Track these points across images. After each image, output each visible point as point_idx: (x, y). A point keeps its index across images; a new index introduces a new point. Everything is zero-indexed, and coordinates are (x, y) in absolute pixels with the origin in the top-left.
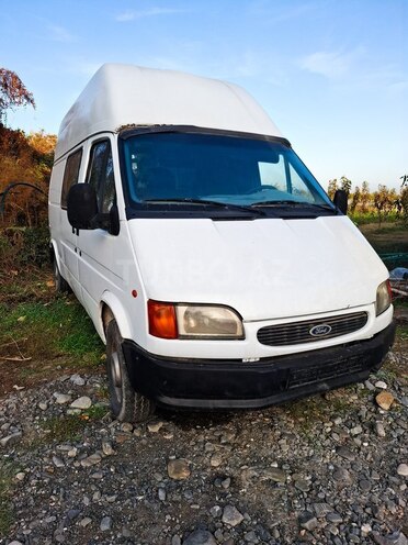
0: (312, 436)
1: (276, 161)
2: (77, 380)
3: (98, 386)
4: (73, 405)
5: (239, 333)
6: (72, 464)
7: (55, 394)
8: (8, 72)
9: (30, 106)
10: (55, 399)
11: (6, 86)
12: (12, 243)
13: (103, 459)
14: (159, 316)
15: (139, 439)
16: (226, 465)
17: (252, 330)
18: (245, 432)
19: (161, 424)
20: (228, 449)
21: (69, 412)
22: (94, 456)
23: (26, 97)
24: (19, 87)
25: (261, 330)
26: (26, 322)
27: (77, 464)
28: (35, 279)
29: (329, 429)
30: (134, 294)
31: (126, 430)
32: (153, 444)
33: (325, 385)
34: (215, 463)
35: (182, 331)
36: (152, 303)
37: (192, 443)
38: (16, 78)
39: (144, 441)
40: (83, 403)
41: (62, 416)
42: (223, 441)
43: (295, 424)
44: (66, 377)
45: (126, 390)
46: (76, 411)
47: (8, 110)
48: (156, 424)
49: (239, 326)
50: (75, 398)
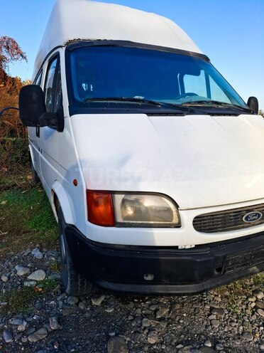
0: (239, 312)
1: (198, 74)
2: (37, 254)
3: (53, 259)
4: (29, 277)
5: (175, 221)
6: (19, 340)
7: (16, 267)
8: (9, 39)
9: (24, 61)
10: (16, 272)
11: (8, 48)
12: (5, 148)
13: (49, 333)
14: (97, 204)
15: (83, 312)
16: (162, 343)
17: (188, 218)
18: (178, 306)
19: (103, 298)
20: (164, 325)
21: (26, 284)
22: (42, 331)
23: (21, 55)
24: (17, 48)
25: (196, 218)
26: (7, 206)
27: (24, 340)
28: (19, 173)
29: (254, 304)
30: (75, 183)
31: (72, 303)
32: (95, 317)
33: (255, 268)
34: (151, 341)
35: (119, 219)
36: (89, 193)
37: (130, 318)
38: (15, 42)
39: (87, 315)
40: (39, 276)
41: (19, 288)
42: (159, 317)
43: (222, 298)
44: (28, 251)
45: (71, 269)
46: (32, 283)
47: (9, 64)
48: (98, 297)
49: (175, 213)
50: (32, 270)
